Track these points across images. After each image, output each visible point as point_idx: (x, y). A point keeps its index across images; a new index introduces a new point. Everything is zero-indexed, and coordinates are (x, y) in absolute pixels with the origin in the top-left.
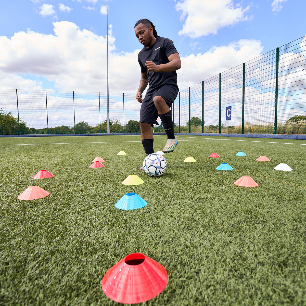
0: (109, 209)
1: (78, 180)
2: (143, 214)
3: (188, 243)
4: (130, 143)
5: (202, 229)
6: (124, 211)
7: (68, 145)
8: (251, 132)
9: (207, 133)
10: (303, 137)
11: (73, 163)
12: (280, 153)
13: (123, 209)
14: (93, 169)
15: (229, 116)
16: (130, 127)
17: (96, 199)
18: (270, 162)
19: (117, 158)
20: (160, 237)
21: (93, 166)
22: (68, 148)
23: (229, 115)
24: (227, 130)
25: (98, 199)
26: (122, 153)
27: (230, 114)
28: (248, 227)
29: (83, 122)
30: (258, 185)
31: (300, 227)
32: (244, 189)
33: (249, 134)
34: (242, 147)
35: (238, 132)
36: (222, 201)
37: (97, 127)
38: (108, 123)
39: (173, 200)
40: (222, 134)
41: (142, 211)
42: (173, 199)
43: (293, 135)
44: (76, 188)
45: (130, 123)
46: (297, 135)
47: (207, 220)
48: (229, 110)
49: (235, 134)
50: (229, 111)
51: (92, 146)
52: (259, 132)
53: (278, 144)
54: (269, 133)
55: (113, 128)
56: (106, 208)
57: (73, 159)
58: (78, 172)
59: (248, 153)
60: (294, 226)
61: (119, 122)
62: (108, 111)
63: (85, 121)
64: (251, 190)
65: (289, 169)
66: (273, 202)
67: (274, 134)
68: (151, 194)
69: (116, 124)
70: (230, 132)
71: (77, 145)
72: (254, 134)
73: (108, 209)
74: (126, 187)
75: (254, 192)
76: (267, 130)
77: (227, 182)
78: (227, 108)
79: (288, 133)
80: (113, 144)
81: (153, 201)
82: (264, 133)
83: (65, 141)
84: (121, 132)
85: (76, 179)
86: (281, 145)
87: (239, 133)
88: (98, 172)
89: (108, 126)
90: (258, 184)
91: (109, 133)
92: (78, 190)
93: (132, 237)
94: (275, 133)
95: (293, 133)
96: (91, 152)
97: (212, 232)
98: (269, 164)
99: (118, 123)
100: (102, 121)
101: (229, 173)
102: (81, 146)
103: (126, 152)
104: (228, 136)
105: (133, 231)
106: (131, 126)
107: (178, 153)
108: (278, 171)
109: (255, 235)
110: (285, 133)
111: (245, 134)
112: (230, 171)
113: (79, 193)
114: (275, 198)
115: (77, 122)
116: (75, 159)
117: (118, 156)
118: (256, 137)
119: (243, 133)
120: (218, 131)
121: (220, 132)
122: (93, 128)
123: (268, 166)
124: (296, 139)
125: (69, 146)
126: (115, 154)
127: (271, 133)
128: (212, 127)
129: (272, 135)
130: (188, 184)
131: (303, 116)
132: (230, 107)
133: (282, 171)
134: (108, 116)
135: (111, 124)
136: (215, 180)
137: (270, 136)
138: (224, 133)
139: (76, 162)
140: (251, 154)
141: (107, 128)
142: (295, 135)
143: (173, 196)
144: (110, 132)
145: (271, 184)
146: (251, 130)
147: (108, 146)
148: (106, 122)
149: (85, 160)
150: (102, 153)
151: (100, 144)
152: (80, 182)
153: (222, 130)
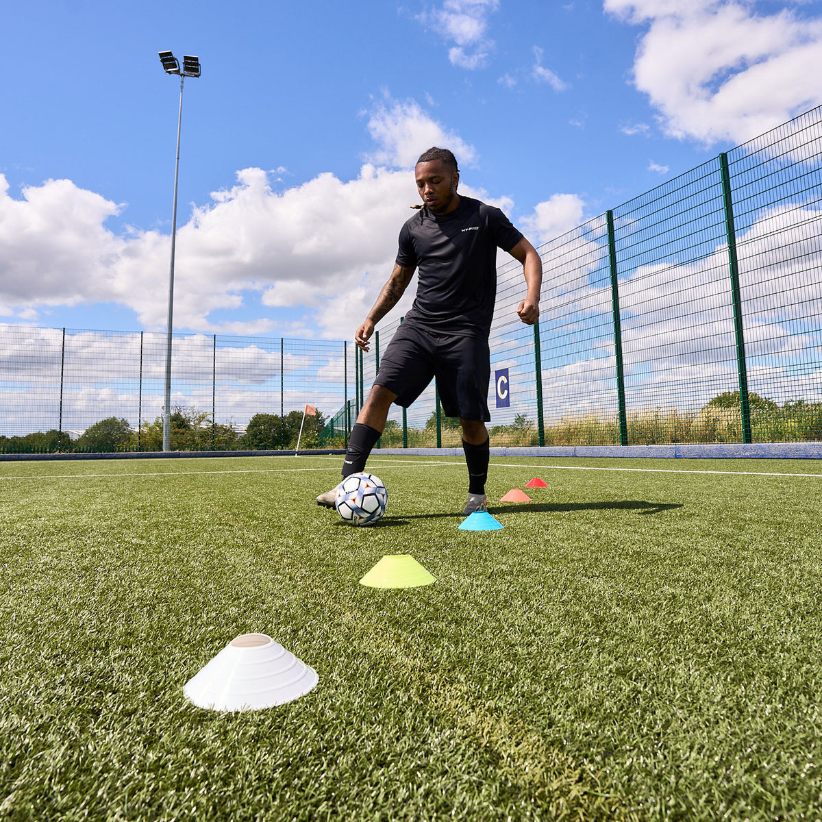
15: (503, 397)
23: (503, 393)
27: (506, 391)
29: (114, 418)
33: (557, 447)
43: (669, 445)
45: (259, 421)
46: (678, 445)
49: (522, 448)
50: (502, 382)
67: (621, 446)
72: (570, 448)
78: (498, 374)
91: (166, 450)
94: (625, 443)
95: (674, 440)
111: (546, 448)
118: (575, 456)
119: (542, 444)
124: (677, 457)
132: (506, 372)
134: (168, 401)
142: (674, 445)
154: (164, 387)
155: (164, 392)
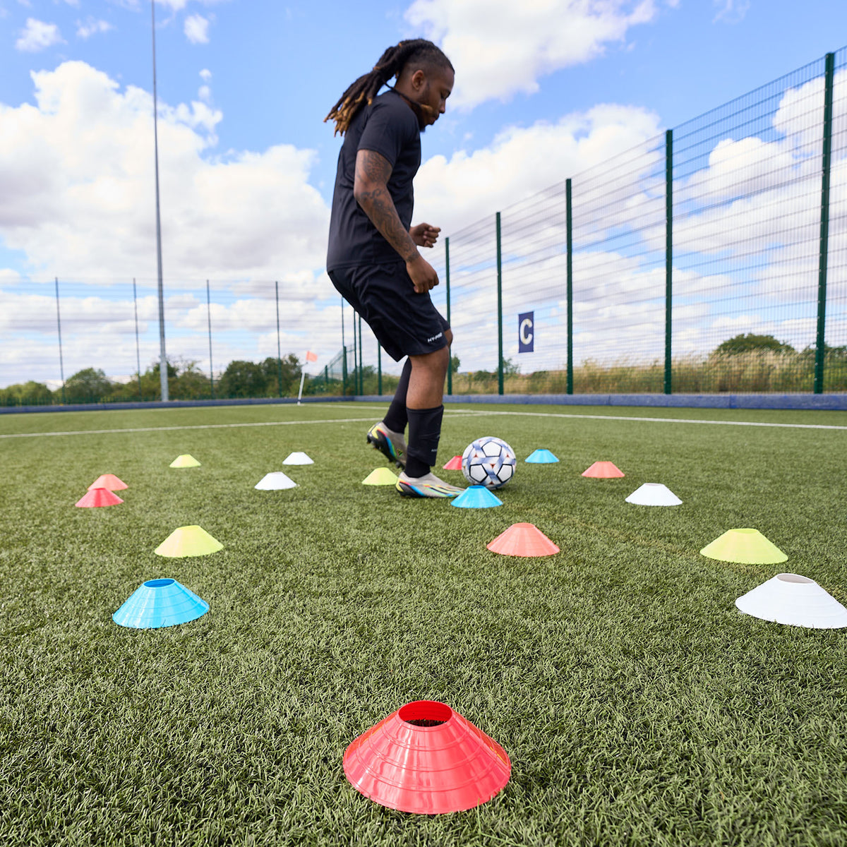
0: (94, 627)
1: (31, 545)
2: (184, 641)
3: (283, 722)
4: (222, 429)
5: (338, 681)
6: (134, 632)
7: (33, 438)
8: (596, 389)
9: (464, 393)
10: (751, 399)
11: (31, 494)
12: (663, 452)
13: (131, 625)
14: (86, 512)
15: (527, 342)
16: (232, 382)
17: (65, 599)
18: (624, 478)
19: (168, 476)
20: (212, 706)
21: (87, 501)
22: (31, 449)
23: (526, 337)
24: (523, 385)
25: (71, 598)
26: (185, 461)
27: (530, 336)
28: (476, 676)
29: (91, 369)
30: (557, 550)
31: (633, 674)
32: (512, 562)
33: (588, 396)
34: (555, 436)
35: (554, 390)
36: (432, 599)
37: (133, 384)
38: (164, 371)
39: (287, 597)
40: (507, 396)
41: (184, 632)
42: (288, 594)
43: (722, 395)
44: (18, 567)
45: (235, 368)
46: (733, 394)
47: (364, 656)
48: (527, 322)
49: (548, 396)
50: (526, 327)
51: (105, 442)
52: (620, 390)
53: (671, 424)
54: (649, 391)
55: (179, 386)
56: (86, 625)
57: (35, 482)
58: (37, 522)
59: (565, 454)
60: (615, 670)
61: (197, 365)
62: (162, 335)
63: (96, 367)
64: (529, 567)
65: (672, 500)
66: (581, 600)
67: (664, 395)
68: (230, 582)
69: (191, 374)
70: (534, 389)
71: (61, 439)
72: (604, 396)
73: (90, 627)
74: (165, 561)
75: (537, 570)
76: (645, 383)
77: (466, 545)
78: (522, 317)
79: (708, 390)
80: (168, 434)
81: (226, 601)
82: (634, 391)
83: (29, 427)
84: (204, 397)
85: (25, 542)
86: (677, 426)
87: (559, 391)
88: (96, 520)
89: (164, 380)
90: (560, 547)
91: (165, 399)
92: (22, 574)
93: (130, 704)
94: (668, 391)
95: (723, 389)
96: (96, 459)
97: (369, 689)
98: (615, 487)
99: (196, 371)
100: (146, 367)
101: (487, 516)
102: (73, 442)
103: (199, 460)
104: (526, 402)
105: (139, 689)
106: (237, 377)
107: (355, 458)
108: (634, 506)
109: (490, 698)
110: (697, 391)
111: (576, 396)
112: (491, 509)
113: (22, 582)
114: (591, 590)
115: (72, 370)
116: (43, 481)
117: (173, 471)
118: (609, 403)
119: (570, 391)
120: (496, 386)
121: (501, 391)
122: (120, 387)
123: (612, 491)
124: (731, 407)
125: (35, 443)
126: (166, 463)
127: (655, 391)
128: (482, 376)
129: (658, 396)
130: (349, 551)
131: (761, 337)
132: (530, 316)
133: (647, 508)
134: (163, 349)
135: (172, 372)
136: (436, 536)
137: (652, 399)
138: (514, 392)
139: (42, 492)
140: (572, 458)
141: (160, 386)
142: (728, 395)
143: (291, 586)
144: (171, 397)
145: (600, 546)
146: (596, 381)
147: (153, 440)
148: (157, 369)
149: (72, 484)
150: (126, 464)
151: (129, 435)
152: (35, 550)
153: (507, 385)
154: (158, 335)
155: (158, 341)
